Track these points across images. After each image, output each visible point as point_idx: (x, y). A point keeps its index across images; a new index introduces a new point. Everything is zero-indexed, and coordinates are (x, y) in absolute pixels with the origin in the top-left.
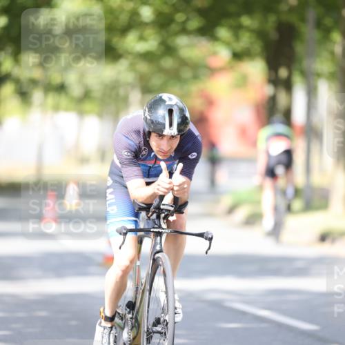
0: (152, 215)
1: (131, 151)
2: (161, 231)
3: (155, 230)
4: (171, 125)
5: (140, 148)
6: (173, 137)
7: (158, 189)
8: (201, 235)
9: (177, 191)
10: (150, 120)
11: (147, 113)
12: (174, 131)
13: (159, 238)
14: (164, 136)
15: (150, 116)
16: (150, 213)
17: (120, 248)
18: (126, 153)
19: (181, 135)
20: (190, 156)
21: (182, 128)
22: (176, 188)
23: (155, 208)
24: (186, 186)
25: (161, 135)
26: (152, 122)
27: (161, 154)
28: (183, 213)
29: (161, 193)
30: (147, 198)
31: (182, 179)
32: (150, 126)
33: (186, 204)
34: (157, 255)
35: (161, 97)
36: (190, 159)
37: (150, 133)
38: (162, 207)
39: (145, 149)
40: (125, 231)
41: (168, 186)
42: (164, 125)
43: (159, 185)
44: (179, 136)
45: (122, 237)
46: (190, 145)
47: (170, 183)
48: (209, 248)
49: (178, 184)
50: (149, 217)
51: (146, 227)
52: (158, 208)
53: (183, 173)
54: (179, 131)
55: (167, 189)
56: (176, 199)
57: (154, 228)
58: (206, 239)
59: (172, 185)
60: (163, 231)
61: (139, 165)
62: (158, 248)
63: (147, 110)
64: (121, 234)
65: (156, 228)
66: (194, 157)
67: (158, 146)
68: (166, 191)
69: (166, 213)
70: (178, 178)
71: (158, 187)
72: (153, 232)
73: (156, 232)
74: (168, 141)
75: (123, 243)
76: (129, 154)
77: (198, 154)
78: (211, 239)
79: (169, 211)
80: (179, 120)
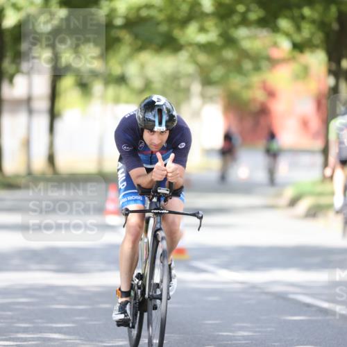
1: (129, 145)
3: (155, 211)
4: (160, 123)
6: (162, 132)
9: (171, 177)
10: (142, 118)
11: (140, 113)
12: (163, 128)
13: (159, 217)
18: (125, 147)
19: (170, 131)
20: (179, 146)
22: (169, 175)
26: (144, 120)
29: (157, 179)
36: (180, 149)
37: (143, 129)
38: (159, 191)
39: (141, 142)
40: (127, 212)
41: (162, 173)
42: (154, 121)
44: (168, 132)
47: (164, 170)
49: (171, 171)
50: (151, 200)
52: (156, 192)
54: (167, 126)
56: (170, 184)
57: (154, 209)
59: (166, 172)
62: (158, 226)
63: (140, 110)
65: (157, 209)
66: (183, 147)
72: (154, 213)
73: (157, 213)
74: (159, 136)
76: (128, 148)
77: (186, 144)
78: (201, 218)
80: (168, 118)
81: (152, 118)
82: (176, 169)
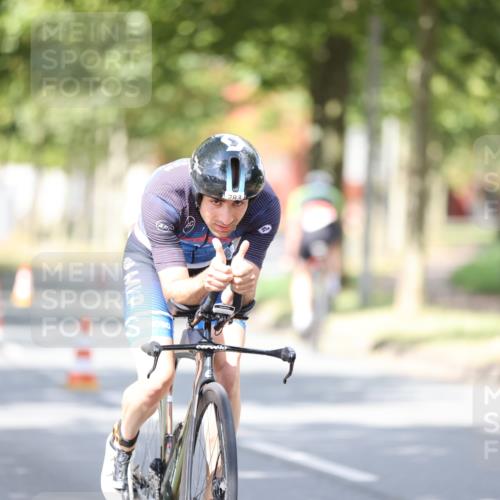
0: (197, 323)
1: (168, 222)
2: (212, 347)
3: (203, 347)
4: (235, 184)
5: (183, 217)
6: (237, 202)
7: (209, 282)
8: (276, 354)
9: (240, 284)
10: (202, 175)
11: (197, 165)
12: (241, 194)
13: (209, 359)
14: (224, 201)
15: (202, 170)
16: (195, 320)
17: (148, 376)
18: (161, 226)
19: (250, 200)
20: (260, 231)
21: (253, 188)
22: (237, 280)
23: (204, 312)
24: (253, 277)
25: (219, 200)
26: (205, 179)
27: (217, 228)
28: (247, 318)
29: (214, 288)
30: (191, 297)
31: (247, 265)
32: (201, 186)
33: (251, 304)
34: (207, 387)
35: (219, 139)
36: (260, 235)
37: (201, 197)
38: (215, 310)
39: (191, 219)
40: (157, 350)
41: (225, 277)
42: (224, 183)
43: (211, 276)
44: (247, 201)
45: (152, 358)
46: (261, 213)
47: (228, 272)
48: (290, 373)
49: (241, 274)
50: (192, 327)
51: (187, 342)
52: (209, 311)
53: (249, 256)
54: (248, 193)
55: (224, 281)
56: (237, 298)
57: (200, 343)
58: (284, 360)
59: (231, 276)
60: (215, 347)
61: (180, 245)
62: (207, 375)
63: (197, 160)
64: (149, 354)
65: (205, 343)
66: (267, 232)
67: (214, 217)
68: (222, 284)
69: (221, 320)
70: (241, 265)
71: (210, 279)
72: (200, 349)
73: (204, 350)
74: (229, 208)
75: (154, 369)
76: (166, 227)
77: (273, 226)
78: (292, 360)
79: (227, 316)
80: (249, 176)
81: (219, 176)
82: (250, 272)
